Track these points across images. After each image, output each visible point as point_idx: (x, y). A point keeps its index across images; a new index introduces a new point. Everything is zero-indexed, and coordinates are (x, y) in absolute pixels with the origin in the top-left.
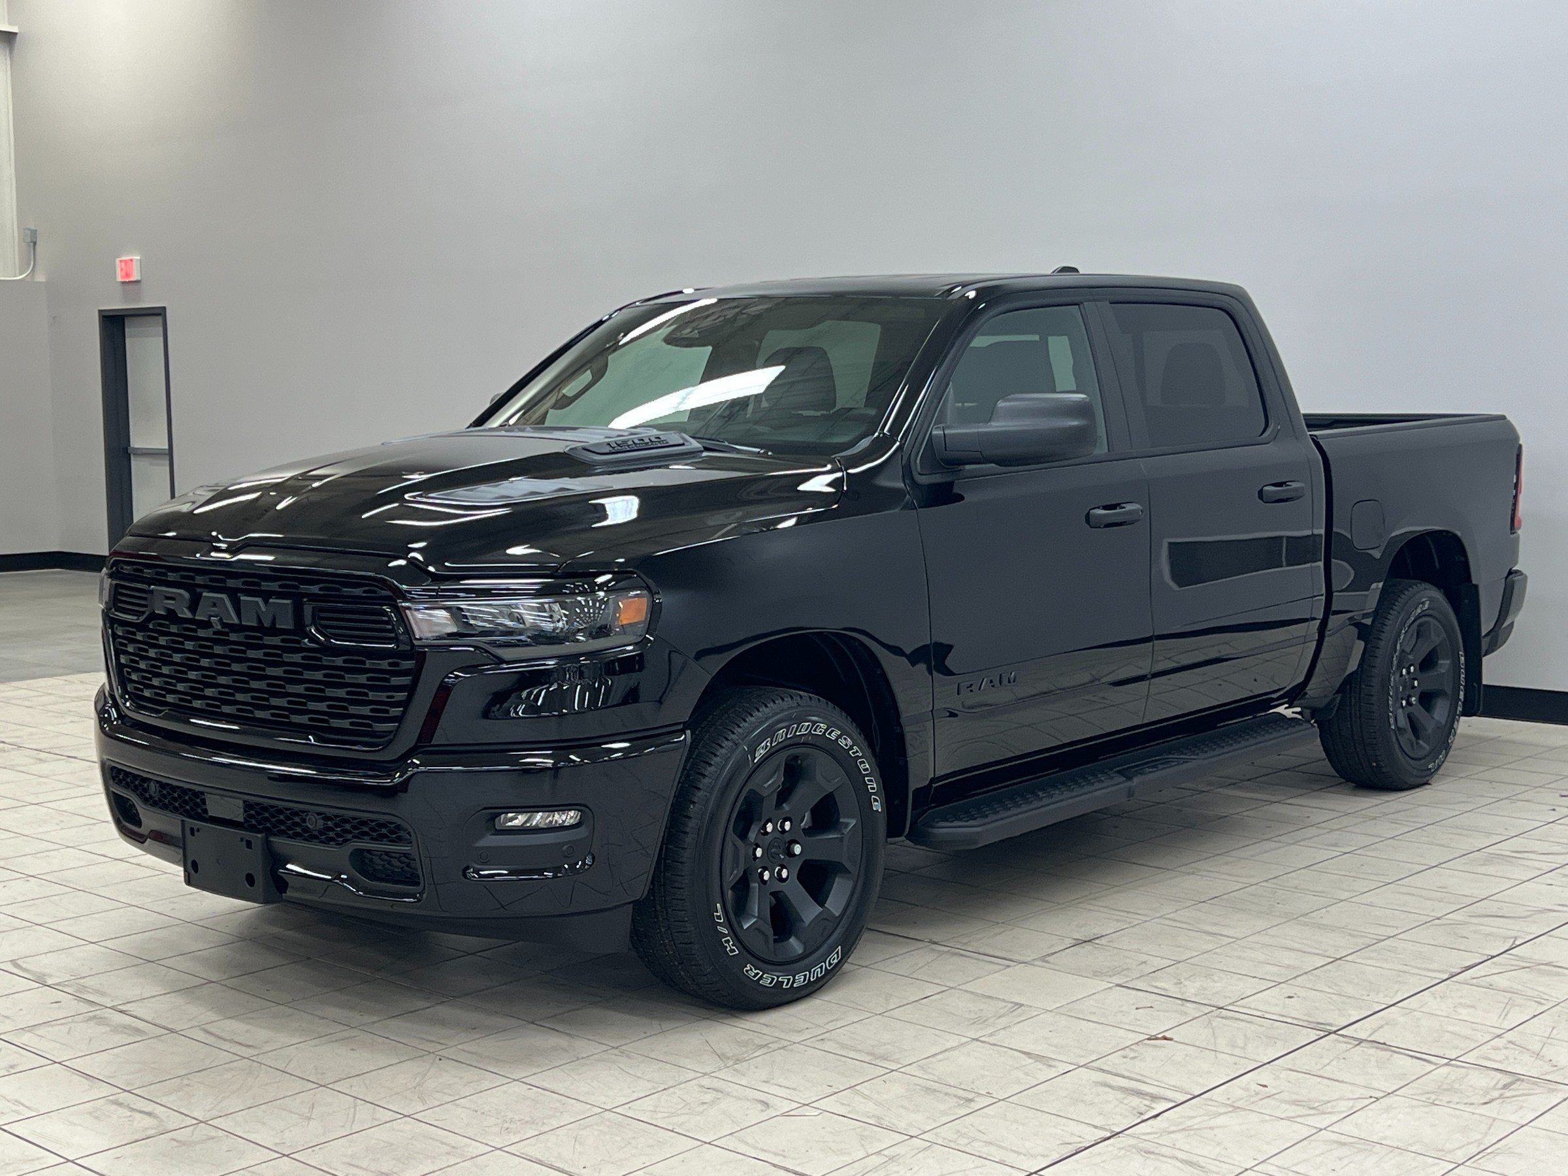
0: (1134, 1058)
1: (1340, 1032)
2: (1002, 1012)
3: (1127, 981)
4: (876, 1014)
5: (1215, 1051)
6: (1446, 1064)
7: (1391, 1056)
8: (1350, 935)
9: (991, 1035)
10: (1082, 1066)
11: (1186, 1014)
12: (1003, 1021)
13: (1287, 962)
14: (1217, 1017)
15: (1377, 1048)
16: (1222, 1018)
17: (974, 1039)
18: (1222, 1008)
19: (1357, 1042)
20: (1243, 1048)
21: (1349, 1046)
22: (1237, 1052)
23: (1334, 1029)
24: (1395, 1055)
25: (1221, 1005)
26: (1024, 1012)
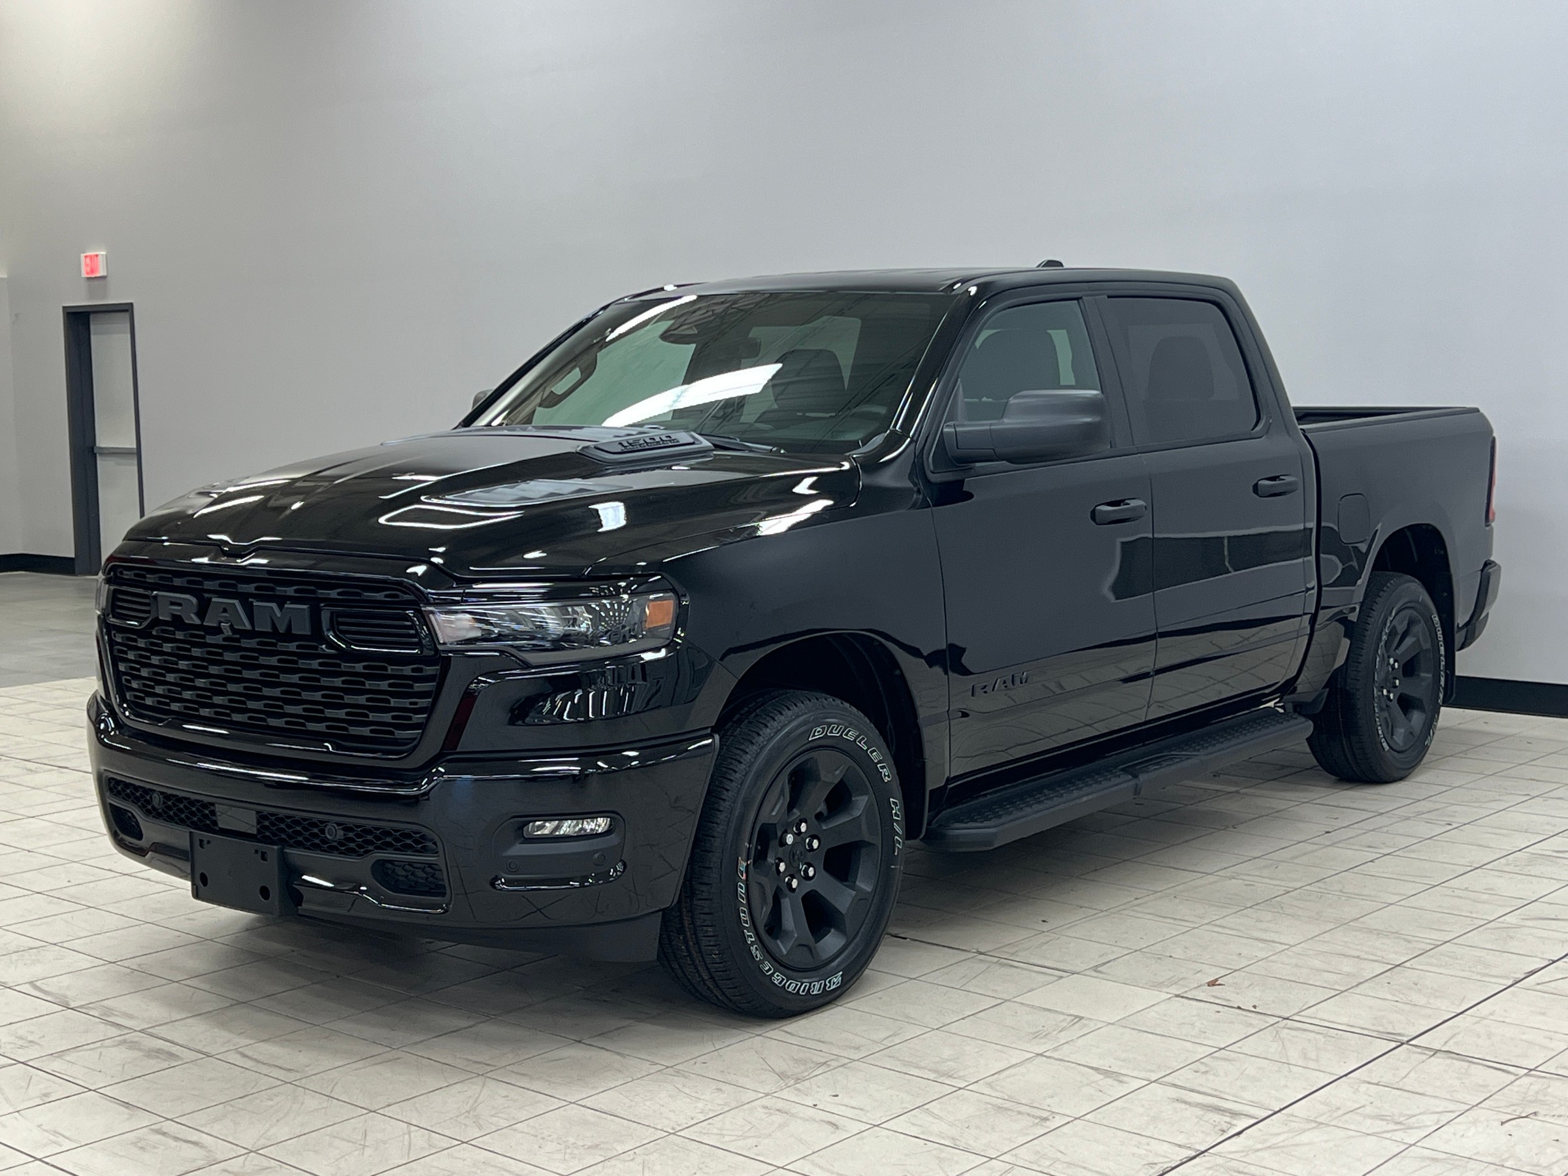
0: (1206, 1072)
1: (1412, 1042)
2: (1064, 1024)
3: (1186, 992)
4: (934, 1029)
5: (1289, 1064)
6: (1526, 1075)
7: (1469, 1067)
8: (1405, 940)
9: (1055, 1049)
10: (1154, 1082)
11: (1251, 1025)
12: (1063, 1037)
13: (1346, 969)
14: (1284, 1027)
15: (1452, 1058)
16: (1288, 1028)
17: (1038, 1055)
18: (1287, 1019)
19: (1432, 1053)
20: (1317, 1061)
21: (1425, 1057)
22: (1311, 1064)
23: (1405, 1039)
24: (1473, 1066)
25: (1286, 1015)
26: (1085, 1025)
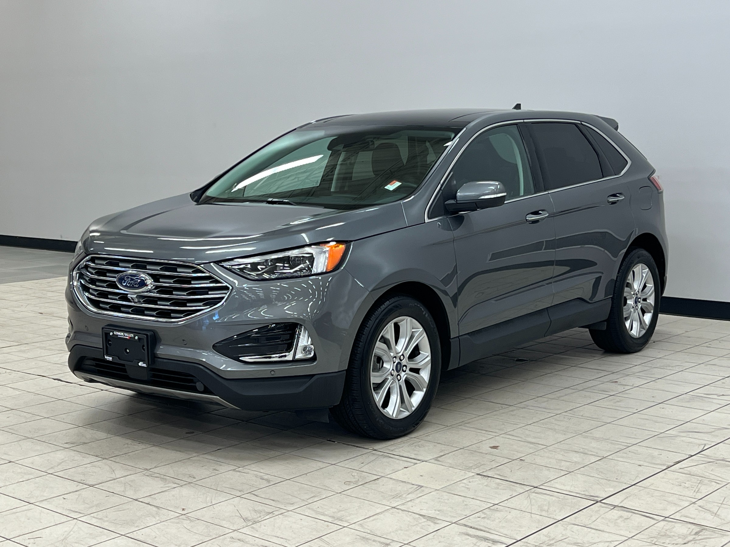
0: (484, 518)
2: (410, 491)
3: (483, 472)
6: (663, 520)
7: (632, 515)
9: (403, 504)
10: (454, 523)
11: (515, 491)
12: (409, 497)
14: (533, 492)
15: (624, 511)
16: (536, 493)
17: (393, 507)
19: (613, 507)
20: (548, 511)
21: (608, 510)
23: (600, 499)
25: (536, 486)
26: (423, 491)
